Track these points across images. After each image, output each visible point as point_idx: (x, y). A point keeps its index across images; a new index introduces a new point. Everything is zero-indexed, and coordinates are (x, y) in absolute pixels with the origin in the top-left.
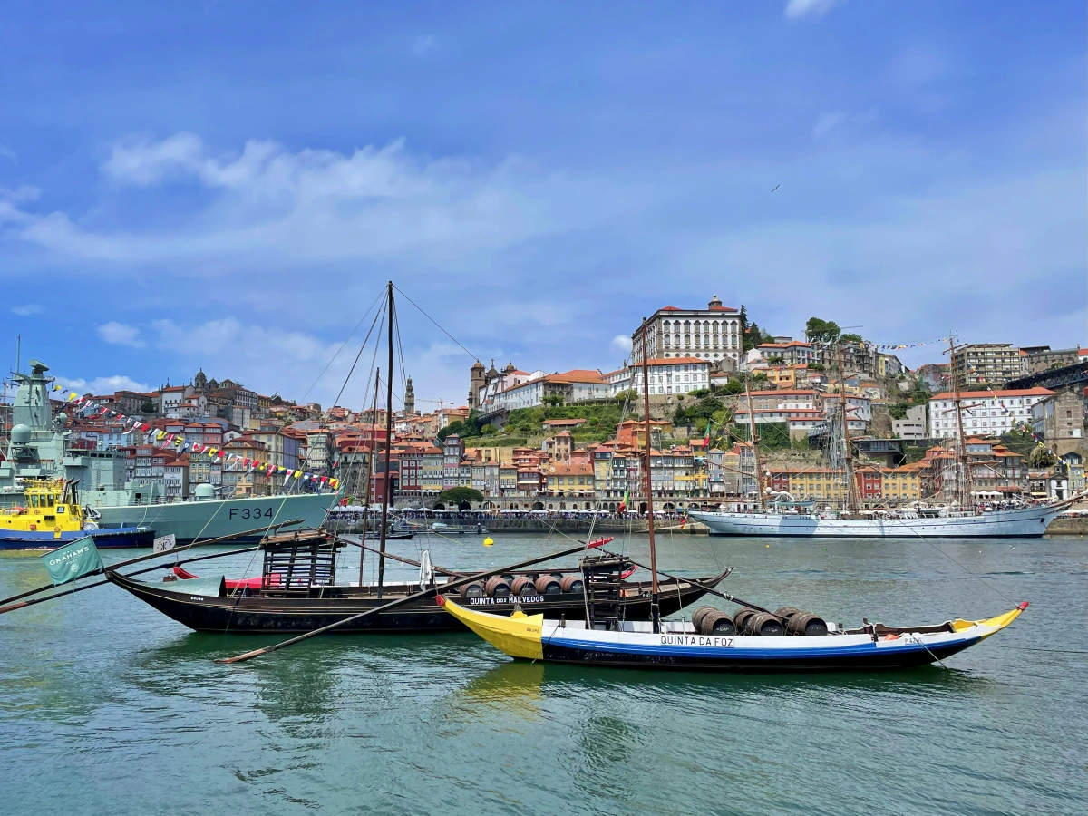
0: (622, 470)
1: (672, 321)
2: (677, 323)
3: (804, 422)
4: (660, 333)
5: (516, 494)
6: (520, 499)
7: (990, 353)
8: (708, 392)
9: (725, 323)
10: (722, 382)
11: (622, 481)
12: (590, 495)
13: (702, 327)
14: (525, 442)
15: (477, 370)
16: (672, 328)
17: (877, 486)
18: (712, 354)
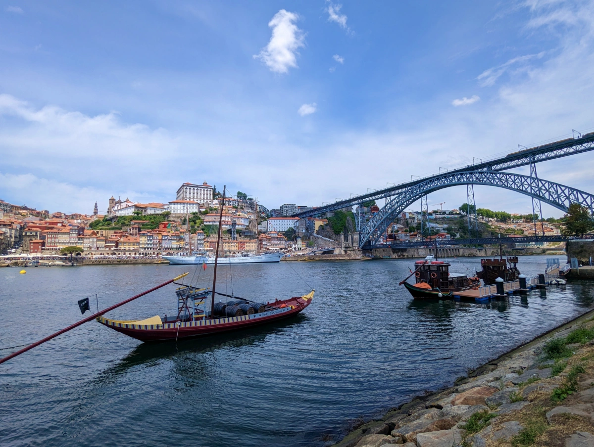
0: (151, 240)
1: (188, 188)
2: (190, 189)
3: (226, 225)
4: (184, 191)
5: (104, 249)
6: (105, 251)
7: (290, 206)
8: (197, 213)
9: (207, 190)
10: (203, 210)
11: (151, 244)
12: (137, 249)
13: (199, 191)
14: (121, 229)
15: (112, 200)
16: (188, 190)
17: (244, 246)
18: (202, 200)
